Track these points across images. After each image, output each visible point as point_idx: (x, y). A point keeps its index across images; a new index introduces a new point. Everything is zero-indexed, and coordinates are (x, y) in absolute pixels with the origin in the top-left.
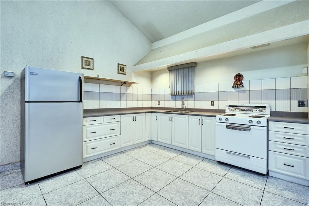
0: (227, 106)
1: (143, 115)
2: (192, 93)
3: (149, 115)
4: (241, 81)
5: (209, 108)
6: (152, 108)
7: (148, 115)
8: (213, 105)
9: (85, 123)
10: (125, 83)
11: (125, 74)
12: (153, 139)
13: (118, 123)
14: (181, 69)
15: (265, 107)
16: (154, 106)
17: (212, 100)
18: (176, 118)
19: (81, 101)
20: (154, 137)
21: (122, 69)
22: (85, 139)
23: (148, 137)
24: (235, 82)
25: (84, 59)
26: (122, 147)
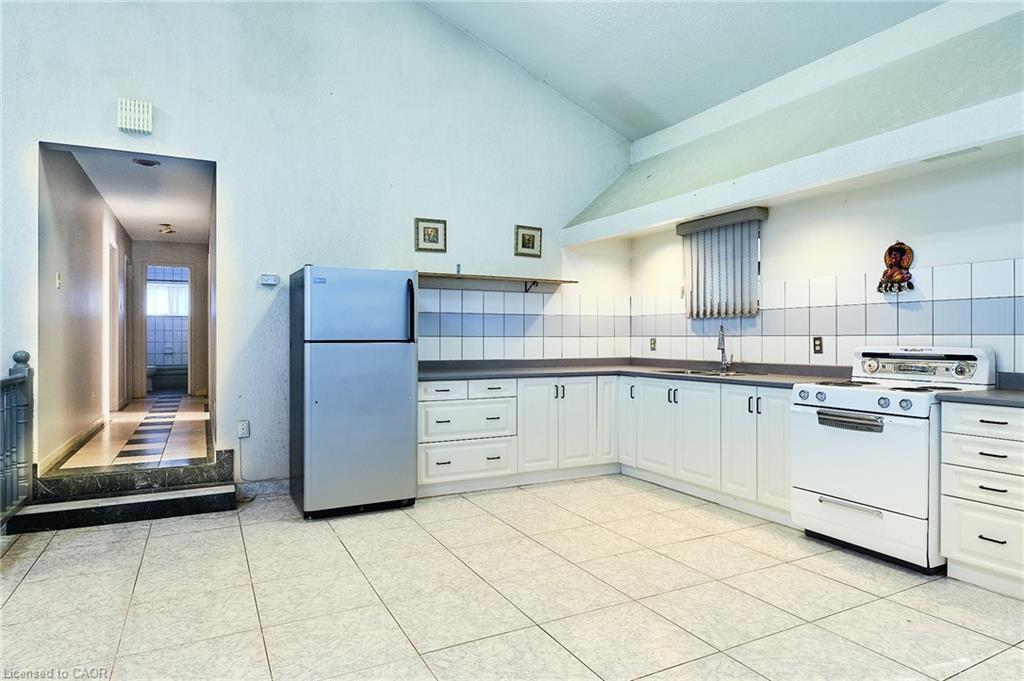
0: (856, 354)
1: (589, 383)
2: (754, 312)
3: (611, 382)
4: (907, 269)
5: (805, 362)
6: (632, 362)
7: (605, 383)
8: (820, 352)
9: (422, 396)
10: (535, 283)
11: (539, 257)
12: (625, 459)
13: (509, 402)
14: (726, 227)
15: (973, 358)
16: (640, 357)
17: (817, 334)
18: (688, 390)
19: (411, 339)
20: (627, 455)
21: (528, 242)
22: (422, 437)
23: (609, 454)
24: (886, 273)
25: (422, 225)
26: (520, 471)
